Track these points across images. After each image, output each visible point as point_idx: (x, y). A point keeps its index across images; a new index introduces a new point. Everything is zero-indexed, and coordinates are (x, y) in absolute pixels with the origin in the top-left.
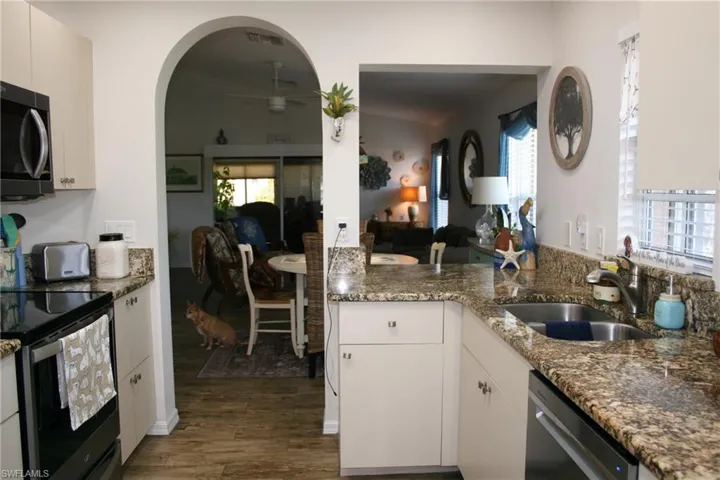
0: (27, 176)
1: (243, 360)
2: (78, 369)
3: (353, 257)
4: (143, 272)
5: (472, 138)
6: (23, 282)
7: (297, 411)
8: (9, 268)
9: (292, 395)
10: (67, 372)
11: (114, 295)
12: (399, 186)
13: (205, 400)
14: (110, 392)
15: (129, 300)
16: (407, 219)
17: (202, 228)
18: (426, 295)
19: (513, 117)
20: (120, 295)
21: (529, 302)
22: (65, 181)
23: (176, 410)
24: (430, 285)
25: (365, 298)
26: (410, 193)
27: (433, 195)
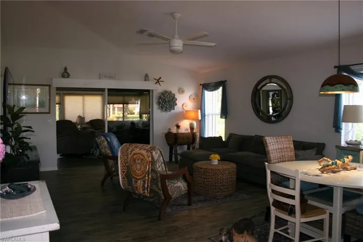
12: (182, 110)
16: (189, 131)
26: (192, 115)
27: (203, 115)
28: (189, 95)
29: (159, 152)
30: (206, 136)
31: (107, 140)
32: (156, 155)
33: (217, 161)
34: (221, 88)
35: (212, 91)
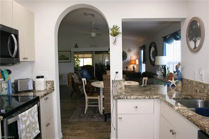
0: (10, 57)
1: (84, 115)
2: (25, 125)
3: (120, 83)
4: (51, 88)
5: (153, 44)
6: (11, 92)
7: (102, 134)
8: (5, 88)
9: (99, 128)
10: (21, 127)
11: (40, 97)
12: (130, 60)
13: (71, 129)
14: (38, 131)
15: (46, 98)
16: (132, 70)
17: (70, 73)
18: (148, 97)
19: (168, 37)
20: (42, 97)
21: (185, 99)
22: (25, 59)
23: (62, 133)
24: (148, 93)
25: (127, 98)
26: (133, 62)
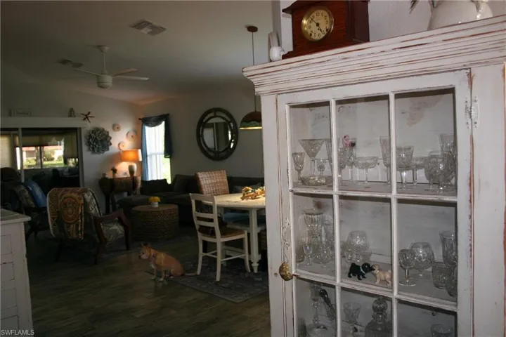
12: (118, 151)
16: (128, 175)
26: (131, 155)
27: (145, 156)
28: (126, 133)
29: (91, 194)
30: (150, 179)
31: (28, 189)
32: (88, 197)
33: (157, 203)
34: (163, 123)
35: (154, 126)
